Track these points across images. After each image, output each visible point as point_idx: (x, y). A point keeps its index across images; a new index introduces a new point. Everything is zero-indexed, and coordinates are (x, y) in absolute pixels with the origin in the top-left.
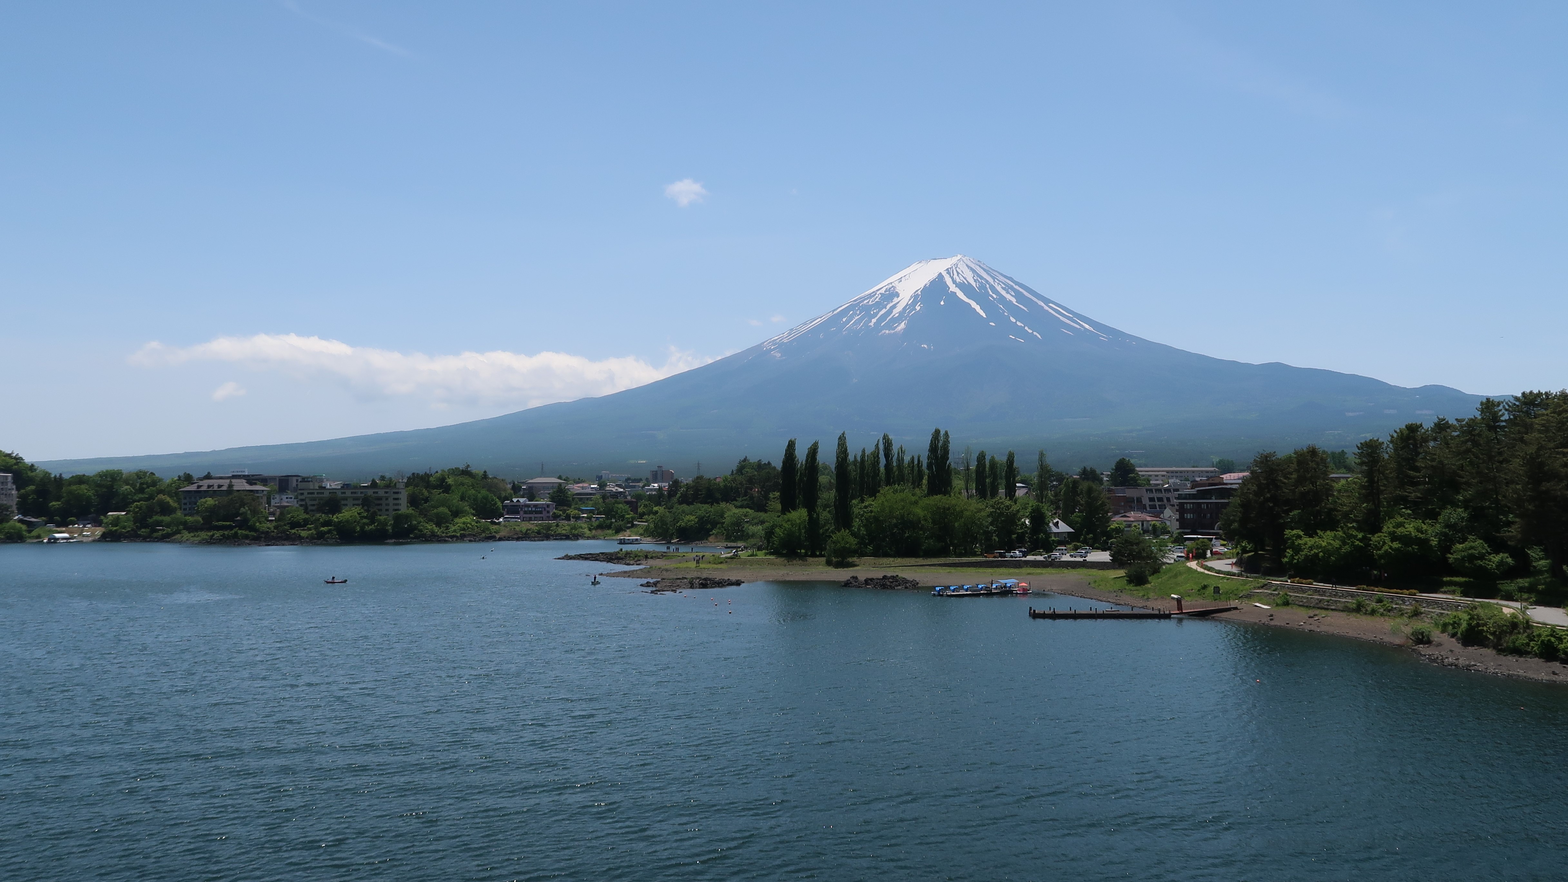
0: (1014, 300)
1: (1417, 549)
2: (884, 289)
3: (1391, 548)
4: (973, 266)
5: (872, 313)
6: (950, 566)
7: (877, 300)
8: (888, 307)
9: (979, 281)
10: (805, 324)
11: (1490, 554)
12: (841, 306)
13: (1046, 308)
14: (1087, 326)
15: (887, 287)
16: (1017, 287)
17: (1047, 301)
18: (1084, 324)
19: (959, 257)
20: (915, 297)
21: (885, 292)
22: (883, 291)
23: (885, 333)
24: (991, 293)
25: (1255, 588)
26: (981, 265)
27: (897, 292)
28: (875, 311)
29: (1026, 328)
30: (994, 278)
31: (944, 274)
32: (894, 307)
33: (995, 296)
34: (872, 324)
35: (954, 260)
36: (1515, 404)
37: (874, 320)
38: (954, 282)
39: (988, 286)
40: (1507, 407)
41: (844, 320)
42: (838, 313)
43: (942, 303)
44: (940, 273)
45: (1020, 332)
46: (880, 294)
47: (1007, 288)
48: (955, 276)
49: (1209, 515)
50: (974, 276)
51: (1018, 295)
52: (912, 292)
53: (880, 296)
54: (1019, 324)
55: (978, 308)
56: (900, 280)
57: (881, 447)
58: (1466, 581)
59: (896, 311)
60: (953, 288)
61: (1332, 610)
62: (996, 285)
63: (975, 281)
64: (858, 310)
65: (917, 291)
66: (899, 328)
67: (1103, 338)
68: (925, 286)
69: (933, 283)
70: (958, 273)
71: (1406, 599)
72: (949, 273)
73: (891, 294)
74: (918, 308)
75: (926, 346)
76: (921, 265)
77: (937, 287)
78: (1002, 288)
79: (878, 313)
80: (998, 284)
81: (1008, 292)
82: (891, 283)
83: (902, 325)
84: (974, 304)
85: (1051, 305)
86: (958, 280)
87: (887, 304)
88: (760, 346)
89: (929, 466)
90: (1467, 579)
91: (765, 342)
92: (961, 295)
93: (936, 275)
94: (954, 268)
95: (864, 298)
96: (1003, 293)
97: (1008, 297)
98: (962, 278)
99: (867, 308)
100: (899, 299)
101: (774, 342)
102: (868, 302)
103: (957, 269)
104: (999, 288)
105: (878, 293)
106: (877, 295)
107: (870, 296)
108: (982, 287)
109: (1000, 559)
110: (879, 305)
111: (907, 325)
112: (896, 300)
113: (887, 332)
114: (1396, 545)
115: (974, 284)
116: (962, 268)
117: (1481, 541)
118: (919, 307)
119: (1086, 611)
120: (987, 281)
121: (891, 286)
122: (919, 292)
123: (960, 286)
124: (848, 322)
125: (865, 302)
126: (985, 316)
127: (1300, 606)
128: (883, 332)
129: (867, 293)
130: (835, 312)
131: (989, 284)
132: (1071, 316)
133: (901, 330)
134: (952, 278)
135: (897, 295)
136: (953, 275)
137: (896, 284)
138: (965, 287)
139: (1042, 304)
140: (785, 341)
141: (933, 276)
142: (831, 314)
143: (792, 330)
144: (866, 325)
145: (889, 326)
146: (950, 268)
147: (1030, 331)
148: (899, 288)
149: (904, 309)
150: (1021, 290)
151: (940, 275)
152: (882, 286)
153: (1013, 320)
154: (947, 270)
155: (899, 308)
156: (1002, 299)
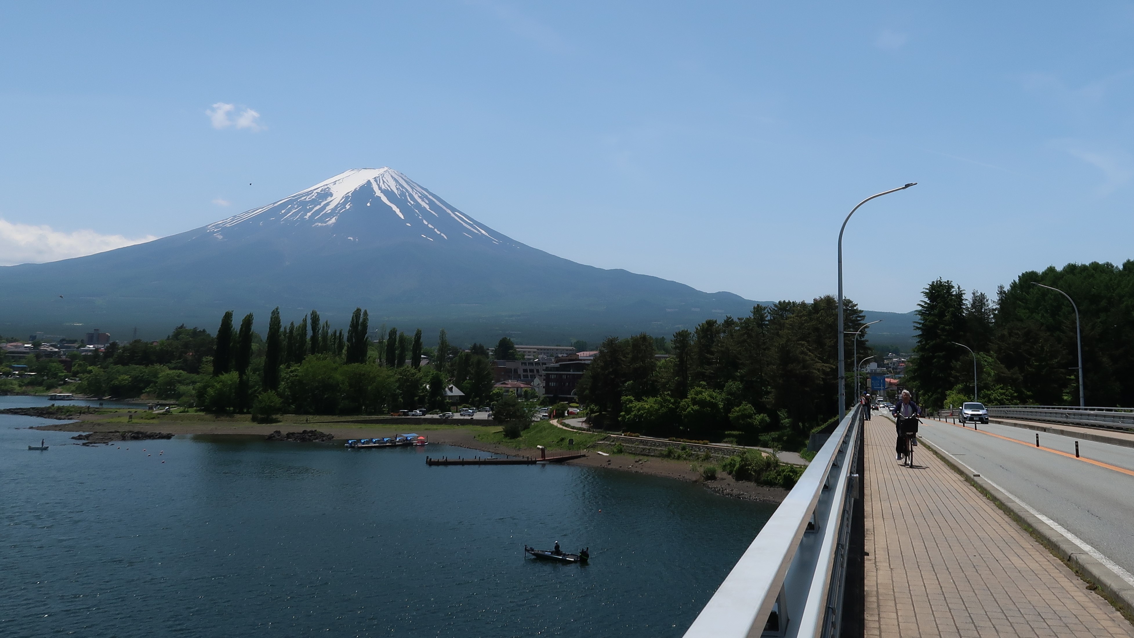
0: (427, 207)
1: (710, 410)
2: (320, 189)
3: (692, 409)
4: (396, 177)
5: (308, 208)
6: (362, 423)
7: (313, 197)
8: (322, 204)
9: (400, 189)
10: (247, 212)
11: (755, 414)
12: (282, 200)
13: (453, 215)
14: (483, 232)
15: (322, 188)
16: (430, 197)
17: (454, 210)
18: (481, 230)
19: (386, 169)
20: (346, 197)
21: (321, 191)
22: (319, 190)
23: (318, 225)
24: (409, 200)
25: (599, 440)
26: (403, 177)
27: (331, 192)
28: (310, 207)
29: (436, 230)
30: (412, 188)
31: (372, 181)
32: (328, 204)
33: (412, 203)
34: (307, 217)
35: (382, 171)
36: (774, 309)
37: (309, 214)
38: (380, 188)
39: (407, 194)
40: (770, 311)
41: (283, 212)
42: (278, 205)
43: (368, 205)
44: (369, 180)
45: (430, 233)
46: (317, 192)
47: (423, 197)
48: (382, 184)
49: (567, 384)
50: (397, 185)
51: (431, 203)
52: (343, 194)
53: (316, 194)
54: (430, 226)
55: (398, 211)
56: (335, 183)
57: (309, 321)
58: (739, 434)
59: (329, 209)
60: (378, 193)
61: (652, 456)
62: (414, 194)
63: (397, 189)
64: (295, 204)
65: (349, 193)
66: (330, 222)
67: (496, 241)
68: (355, 190)
69: (362, 187)
70: (384, 182)
71: (701, 447)
72: (376, 181)
73: (326, 194)
74: (348, 207)
75: (352, 239)
76: (353, 172)
77: (365, 190)
78: (419, 196)
79: (313, 208)
80: (416, 193)
81: (423, 201)
82: (327, 185)
83: (333, 220)
84: (394, 208)
85: (456, 213)
86: (383, 187)
87: (322, 202)
88: (204, 228)
89: (349, 339)
90: (741, 433)
91: (209, 225)
92: (384, 199)
93: (366, 181)
94: (381, 177)
95: (302, 195)
96: (419, 200)
97: (423, 204)
98: (387, 186)
99: (304, 204)
100: (333, 198)
101: (217, 226)
102: (305, 199)
103: (383, 178)
104: (416, 197)
105: (315, 192)
106: (313, 194)
107: (308, 194)
108: (403, 194)
109: (403, 417)
110: (315, 202)
111: (337, 220)
112: (329, 199)
113: (320, 224)
114: (696, 407)
115: (396, 191)
116: (387, 177)
117: (750, 405)
118: (349, 206)
119: (471, 459)
120: (407, 190)
121: (326, 187)
122: (350, 194)
123: (385, 192)
124: (285, 214)
125: (303, 198)
126: (403, 218)
127: (630, 453)
128: (316, 224)
129: (305, 191)
130: (276, 205)
131: (408, 193)
132: (472, 223)
133: (332, 224)
134: (379, 185)
135: (331, 195)
136: (380, 182)
137: (331, 186)
138: (388, 193)
139: (450, 212)
140: (228, 225)
141: (362, 182)
142: (271, 206)
143: (235, 216)
144: (302, 218)
145: (321, 220)
146: (378, 177)
147: (439, 233)
148: (333, 189)
149: (336, 207)
150: (434, 200)
151: (369, 182)
152: (319, 186)
153: (425, 222)
154: (375, 178)
155: (332, 206)
156: (418, 205)
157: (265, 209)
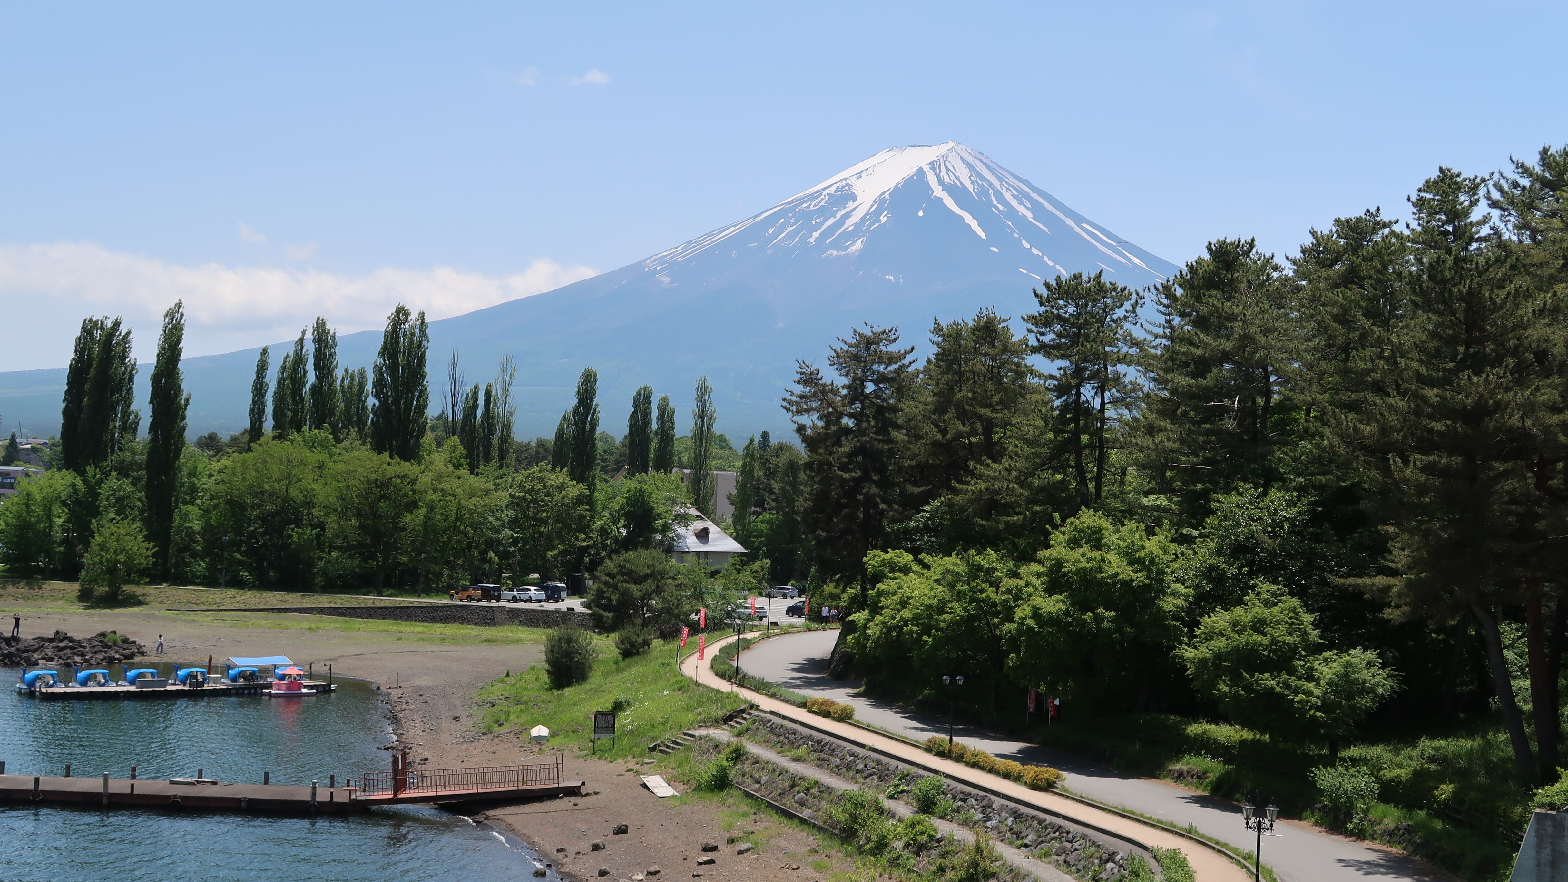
0: (1029, 215)
2: (834, 188)
4: (970, 159)
5: (814, 222)
7: (822, 203)
8: (839, 215)
9: (978, 183)
10: (711, 234)
12: (767, 210)
13: (1077, 230)
14: (1137, 261)
15: (838, 184)
16: (1035, 196)
17: (1079, 219)
18: (1132, 257)
19: (951, 144)
20: (880, 202)
21: (835, 192)
22: (831, 190)
23: (831, 254)
24: (995, 203)
26: (984, 160)
27: (853, 193)
28: (818, 220)
29: (1045, 259)
30: (1001, 180)
31: (927, 169)
32: (848, 215)
33: (1001, 208)
34: (812, 240)
35: (943, 149)
37: (816, 235)
38: (941, 182)
39: (991, 191)
41: (770, 231)
42: (762, 221)
43: (921, 214)
44: (921, 168)
45: (1036, 264)
46: (828, 194)
47: (1021, 197)
48: (943, 173)
50: (971, 175)
51: (1036, 208)
52: (875, 195)
53: (827, 197)
54: (1035, 251)
55: (974, 224)
56: (859, 175)
59: (850, 223)
60: (938, 191)
62: (1004, 192)
63: (972, 182)
64: (792, 217)
65: (884, 193)
66: (854, 248)
68: (896, 186)
69: (908, 182)
70: (947, 169)
72: (933, 168)
73: (845, 196)
74: (883, 219)
75: (892, 278)
76: (891, 154)
77: (914, 188)
78: (1013, 195)
79: (822, 223)
80: (1007, 189)
81: (1021, 203)
82: (846, 179)
83: (859, 244)
84: (968, 218)
85: (1084, 225)
86: (947, 180)
87: (837, 211)
88: (639, 265)
91: (647, 259)
92: (949, 202)
93: (915, 170)
94: (942, 160)
95: (803, 200)
96: (1014, 203)
97: (1021, 210)
98: (953, 178)
99: (807, 216)
100: (856, 204)
101: (661, 260)
102: (808, 207)
103: (947, 163)
104: (1008, 196)
105: (825, 193)
106: (822, 197)
107: (812, 197)
108: (983, 192)
110: (825, 212)
111: (865, 244)
112: (851, 205)
113: (835, 253)
115: (970, 187)
116: (955, 162)
118: (886, 218)
120: (990, 184)
121: (844, 183)
122: (887, 195)
123: (950, 189)
124: (776, 235)
125: (804, 205)
126: (983, 236)
128: (829, 252)
129: (807, 192)
130: (758, 219)
131: (993, 189)
132: (1114, 244)
133: (856, 251)
134: (938, 176)
135: (854, 198)
136: (940, 171)
137: (853, 181)
138: (956, 191)
139: (1072, 224)
140: (679, 259)
141: (909, 171)
142: (750, 222)
143: (690, 242)
144: (804, 241)
145: (836, 245)
146: (936, 162)
147: (1051, 263)
148: (858, 187)
149: (863, 219)
150: (1041, 200)
151: (920, 171)
152: (831, 183)
153: (1027, 245)
154: (931, 163)
155: (855, 218)
156: (1012, 212)
157: (740, 228)
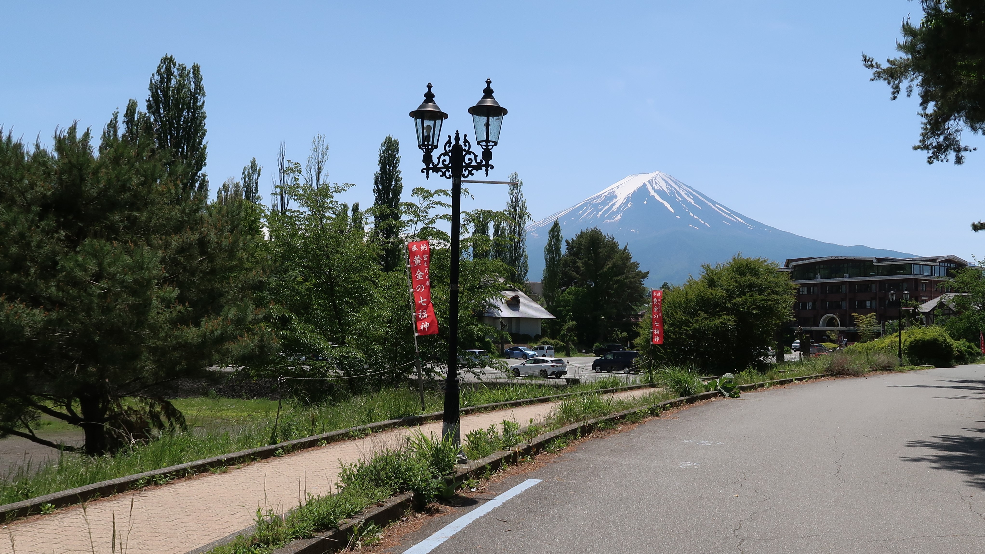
0: (692, 202)
2: (607, 193)
4: (666, 179)
5: (599, 208)
7: (603, 200)
8: (610, 205)
9: (670, 189)
10: (554, 215)
12: (579, 204)
13: (713, 207)
14: (740, 220)
15: (609, 191)
16: (694, 193)
17: (714, 203)
18: (737, 218)
19: (657, 172)
20: (628, 198)
21: (608, 195)
24: (677, 197)
26: (672, 178)
27: (616, 195)
28: (601, 207)
29: (700, 220)
30: (679, 187)
31: (647, 183)
32: (614, 204)
33: (680, 199)
34: (598, 216)
35: (654, 174)
37: (600, 213)
38: (653, 189)
39: (675, 192)
41: (580, 213)
43: (645, 203)
44: (645, 183)
45: (696, 223)
46: (605, 196)
47: (688, 194)
48: (654, 185)
50: (667, 185)
51: (695, 199)
52: (625, 195)
54: (695, 217)
55: (669, 206)
56: (618, 187)
59: (615, 208)
60: (652, 193)
62: (681, 192)
63: (667, 188)
64: (589, 206)
66: (617, 219)
67: (750, 227)
68: (634, 191)
69: (639, 189)
70: (656, 183)
72: (650, 183)
73: (612, 196)
74: (629, 206)
75: (634, 231)
76: (632, 177)
77: (642, 191)
78: (685, 193)
79: (603, 208)
80: (682, 190)
81: (688, 196)
82: (612, 189)
83: (619, 217)
84: (666, 204)
85: (716, 205)
86: (656, 188)
87: (609, 203)
92: (658, 197)
93: (642, 184)
94: (653, 180)
95: (594, 198)
96: (686, 197)
97: (689, 200)
98: (659, 187)
99: (596, 205)
100: (617, 199)
101: (533, 227)
102: (596, 201)
103: (656, 180)
104: (683, 194)
105: (603, 195)
106: (602, 197)
107: (598, 197)
108: (672, 192)
110: (604, 203)
111: (622, 217)
112: (615, 200)
113: (609, 221)
115: (666, 191)
116: (659, 180)
120: (675, 189)
121: (612, 191)
122: (630, 195)
123: (658, 191)
124: (583, 214)
126: (673, 212)
128: (606, 221)
129: (596, 195)
130: (575, 208)
132: (730, 213)
134: (652, 186)
135: (616, 197)
137: (615, 189)
138: (660, 192)
139: (711, 205)
140: (541, 226)
141: (640, 185)
142: (572, 209)
143: (545, 219)
144: (595, 216)
145: (609, 217)
146: (651, 180)
147: (703, 222)
148: (617, 192)
149: (620, 206)
150: (697, 195)
151: (644, 185)
152: (606, 191)
153: (692, 215)
154: (649, 181)
155: (617, 206)
156: (685, 200)
157: (567, 211)
